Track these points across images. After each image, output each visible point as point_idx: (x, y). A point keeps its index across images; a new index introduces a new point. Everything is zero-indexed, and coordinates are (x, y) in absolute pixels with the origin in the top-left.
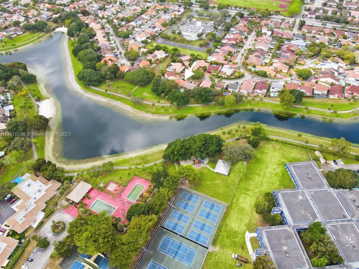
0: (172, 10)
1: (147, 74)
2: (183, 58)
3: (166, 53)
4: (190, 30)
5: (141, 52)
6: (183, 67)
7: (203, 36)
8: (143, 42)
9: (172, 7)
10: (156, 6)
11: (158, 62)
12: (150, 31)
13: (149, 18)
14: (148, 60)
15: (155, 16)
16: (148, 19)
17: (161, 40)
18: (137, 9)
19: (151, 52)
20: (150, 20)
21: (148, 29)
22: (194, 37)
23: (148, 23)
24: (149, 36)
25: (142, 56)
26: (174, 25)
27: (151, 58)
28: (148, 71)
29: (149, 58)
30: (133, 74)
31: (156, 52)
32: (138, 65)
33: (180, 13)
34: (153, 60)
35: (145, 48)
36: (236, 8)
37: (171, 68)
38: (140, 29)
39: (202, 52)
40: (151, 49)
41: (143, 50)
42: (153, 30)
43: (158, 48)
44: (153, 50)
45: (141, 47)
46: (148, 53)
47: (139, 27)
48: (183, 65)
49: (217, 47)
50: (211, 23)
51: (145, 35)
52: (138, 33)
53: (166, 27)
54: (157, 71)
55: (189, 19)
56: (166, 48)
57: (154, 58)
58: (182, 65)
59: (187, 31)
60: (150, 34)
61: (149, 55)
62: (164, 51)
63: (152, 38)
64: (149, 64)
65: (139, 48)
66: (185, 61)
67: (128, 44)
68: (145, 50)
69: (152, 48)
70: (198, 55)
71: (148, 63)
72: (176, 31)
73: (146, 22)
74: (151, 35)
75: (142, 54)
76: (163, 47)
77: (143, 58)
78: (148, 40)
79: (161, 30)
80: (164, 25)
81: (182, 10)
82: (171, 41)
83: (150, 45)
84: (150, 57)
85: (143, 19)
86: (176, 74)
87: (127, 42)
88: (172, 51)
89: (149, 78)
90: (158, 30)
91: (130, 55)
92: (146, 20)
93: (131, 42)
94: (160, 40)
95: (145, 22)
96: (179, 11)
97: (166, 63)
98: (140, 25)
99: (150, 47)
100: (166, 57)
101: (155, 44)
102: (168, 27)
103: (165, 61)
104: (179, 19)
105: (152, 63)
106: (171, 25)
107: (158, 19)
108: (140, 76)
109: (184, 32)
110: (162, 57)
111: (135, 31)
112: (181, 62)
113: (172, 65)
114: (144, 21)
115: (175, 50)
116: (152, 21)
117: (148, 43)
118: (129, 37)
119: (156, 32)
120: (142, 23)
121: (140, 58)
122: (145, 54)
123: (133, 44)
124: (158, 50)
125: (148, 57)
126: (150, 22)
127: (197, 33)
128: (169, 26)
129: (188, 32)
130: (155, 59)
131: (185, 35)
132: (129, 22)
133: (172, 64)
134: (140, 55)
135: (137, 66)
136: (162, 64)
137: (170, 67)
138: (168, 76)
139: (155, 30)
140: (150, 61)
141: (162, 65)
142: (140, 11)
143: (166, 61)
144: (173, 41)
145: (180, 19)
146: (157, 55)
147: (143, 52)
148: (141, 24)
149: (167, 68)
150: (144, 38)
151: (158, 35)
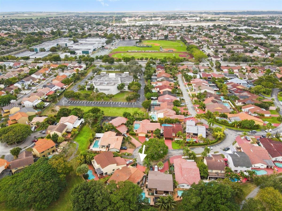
0: (70, 67)
1: (54, 173)
2: (115, 122)
3: (80, 118)
4: (106, 83)
5: (34, 124)
6: (121, 138)
7: (124, 88)
8: (36, 108)
9: (70, 65)
10: (49, 66)
11: (69, 136)
12: (46, 91)
13: (43, 78)
14: (49, 137)
15: (50, 75)
16: (41, 78)
17: (66, 101)
18: (23, 69)
19: (52, 122)
20: (43, 79)
21: (42, 88)
22: (113, 90)
23: (41, 83)
24: (45, 98)
25: (36, 131)
26: (78, 81)
27: (57, 132)
28: (55, 166)
29: (52, 133)
30: (15, 184)
31: (63, 120)
32: (29, 152)
33: (82, 69)
34: (60, 134)
35: (40, 116)
36: (142, 60)
37: (99, 144)
38: (30, 91)
39: (135, 107)
40: (53, 116)
41: (36, 120)
42: (51, 90)
43: (65, 113)
44: (55, 116)
45: (34, 116)
46: (48, 123)
47: (28, 89)
48: (119, 134)
49: (152, 98)
50: (125, 74)
51: (39, 97)
52: (27, 96)
53: (69, 85)
54: (71, 155)
55: (96, 73)
56: (79, 110)
57: (61, 132)
58: (117, 135)
59: (101, 84)
60: (47, 95)
61: (50, 126)
62: (76, 115)
63: (52, 99)
64: (54, 144)
65: (30, 118)
66: (119, 126)
67: (8, 114)
68: (42, 120)
69: (53, 114)
70: (136, 113)
71: (51, 143)
72: (85, 87)
73: (39, 82)
74: (49, 96)
75: (35, 128)
76: (73, 110)
77: (38, 134)
78: (45, 103)
79: (62, 89)
80: (66, 82)
81: (84, 66)
82: (81, 99)
83: (50, 109)
84: (52, 131)
85: (34, 79)
86: (116, 155)
87: (5, 111)
88: (91, 114)
89: (59, 183)
90: (58, 89)
91: (11, 133)
92: (38, 80)
93: (14, 110)
94: (64, 101)
95: (37, 82)
96: (81, 67)
97: (84, 136)
98: (29, 86)
99: (50, 114)
100: (82, 125)
101: (58, 108)
102: (71, 84)
103: (82, 132)
104: (83, 74)
105: (58, 141)
106: (75, 82)
107: (55, 78)
108: (35, 185)
109: (98, 85)
110: (76, 126)
111: (21, 94)
112: (113, 129)
113: (98, 138)
114: (35, 82)
115: (95, 111)
116: (46, 81)
117: (44, 107)
118: (10, 103)
119: (56, 91)
120: (33, 84)
121: (33, 136)
122: (42, 127)
123: (17, 112)
124: (66, 115)
125: (49, 131)
126: (44, 81)
127: (116, 86)
128: (73, 83)
129: (104, 85)
130: (64, 132)
131: (101, 90)
132: (12, 84)
133: (98, 135)
134: (33, 129)
135: (27, 156)
136: (78, 138)
137: (95, 141)
138: (103, 167)
139: (54, 89)
140: (55, 138)
141: (78, 141)
142: (28, 72)
143: (84, 132)
144: (84, 100)
145: (85, 74)
146: (66, 124)
147: (38, 124)
148: (31, 85)
149: (91, 144)
150: (37, 102)
151: (60, 95)
